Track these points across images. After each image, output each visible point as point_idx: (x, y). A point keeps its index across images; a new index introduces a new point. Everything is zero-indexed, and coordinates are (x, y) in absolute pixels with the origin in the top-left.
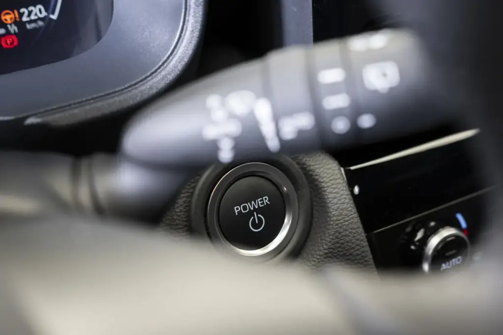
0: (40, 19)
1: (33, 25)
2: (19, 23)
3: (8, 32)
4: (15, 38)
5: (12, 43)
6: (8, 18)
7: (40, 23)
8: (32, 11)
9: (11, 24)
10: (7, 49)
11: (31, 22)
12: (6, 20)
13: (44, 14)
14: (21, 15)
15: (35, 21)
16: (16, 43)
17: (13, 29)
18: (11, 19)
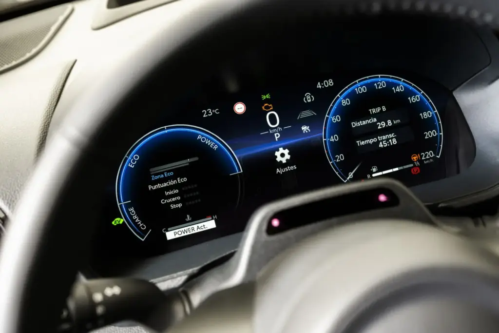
0: (431, 158)
1: (428, 161)
2: (420, 161)
3: (415, 166)
4: (418, 169)
5: (417, 172)
6: (415, 158)
7: (431, 160)
8: (427, 154)
9: (416, 161)
10: (415, 175)
11: (426, 160)
12: (414, 159)
13: (433, 155)
14: (421, 156)
15: (428, 159)
16: (419, 171)
17: (418, 164)
18: (416, 159)
